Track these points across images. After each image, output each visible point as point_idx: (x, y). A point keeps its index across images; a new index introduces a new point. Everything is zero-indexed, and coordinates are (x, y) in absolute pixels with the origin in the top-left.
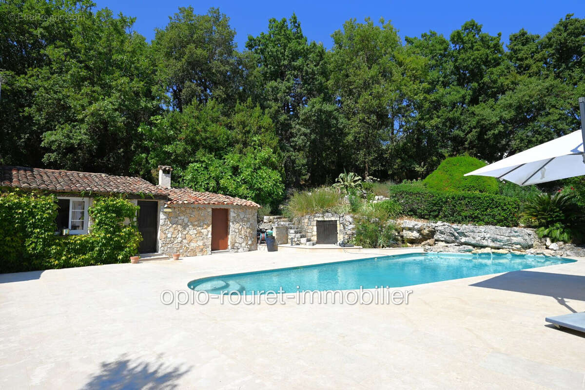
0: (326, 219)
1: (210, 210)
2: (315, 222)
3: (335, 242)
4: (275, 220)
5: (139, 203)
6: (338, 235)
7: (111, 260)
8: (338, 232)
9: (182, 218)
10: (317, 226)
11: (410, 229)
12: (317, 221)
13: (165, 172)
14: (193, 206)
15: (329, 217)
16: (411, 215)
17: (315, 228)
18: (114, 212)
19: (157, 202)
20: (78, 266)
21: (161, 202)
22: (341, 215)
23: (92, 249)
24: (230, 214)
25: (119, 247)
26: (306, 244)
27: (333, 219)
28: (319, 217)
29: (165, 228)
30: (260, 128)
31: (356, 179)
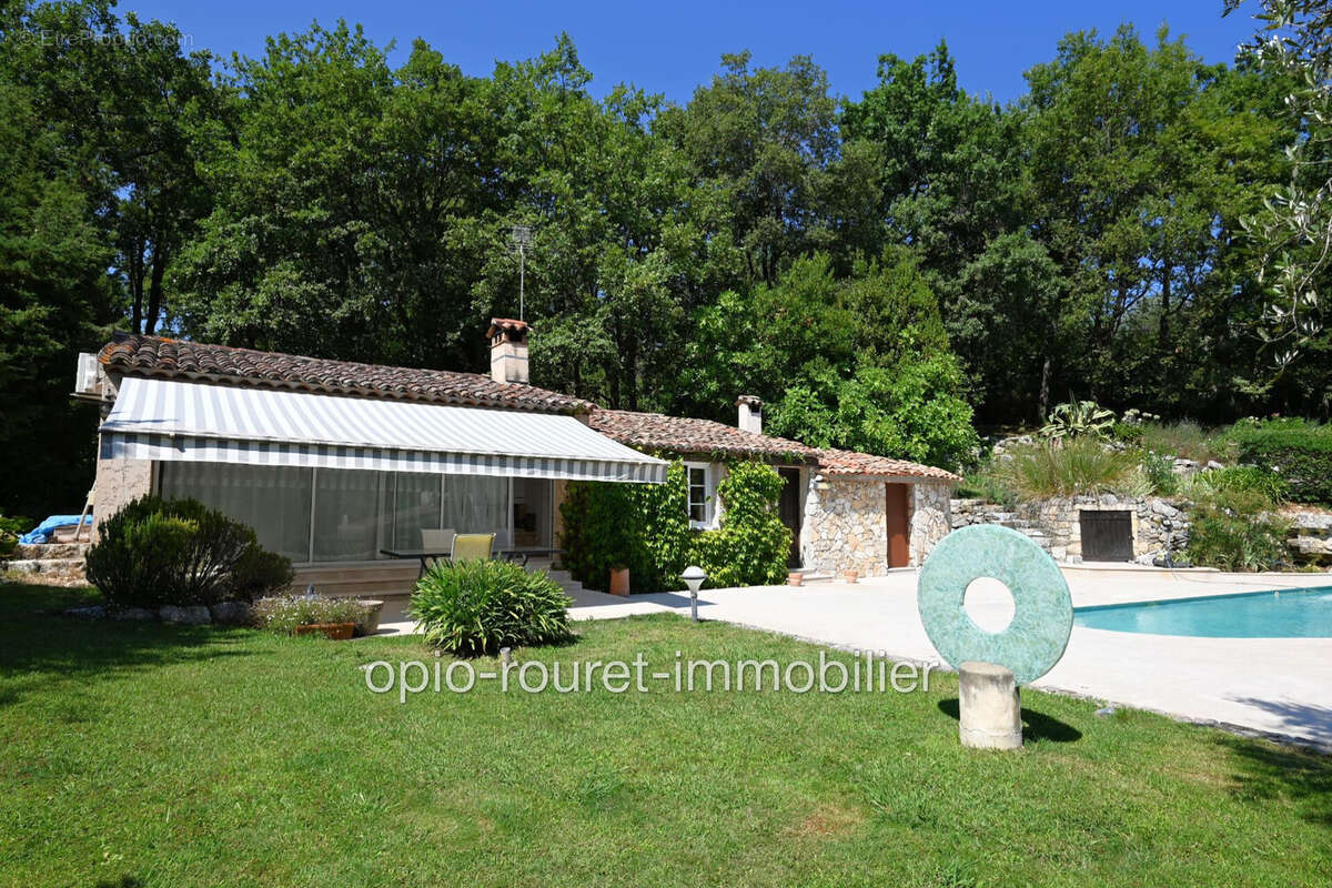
0: (1103, 508)
1: (882, 486)
2: (1076, 516)
3: (1128, 556)
4: (976, 508)
5: (781, 472)
6: (1135, 543)
7: (758, 579)
8: (1135, 535)
9: (843, 501)
10: (1081, 522)
11: (1314, 533)
12: (1081, 511)
13: (754, 408)
14: (860, 478)
15: (1112, 504)
16: (1312, 502)
17: (1077, 528)
18: (757, 489)
19: (798, 470)
20: (719, 586)
21: (803, 472)
22: (1140, 500)
23: (733, 558)
24: (913, 494)
25: (768, 556)
26: (1065, 560)
27: (1121, 507)
28: (1085, 503)
29: (817, 520)
30: (913, 309)
31: (1098, 415)
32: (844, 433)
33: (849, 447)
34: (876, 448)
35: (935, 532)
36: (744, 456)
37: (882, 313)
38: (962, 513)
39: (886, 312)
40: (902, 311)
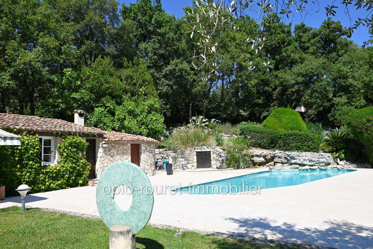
0: (203, 150)
1: (129, 145)
2: (195, 153)
3: (210, 166)
5: (87, 141)
6: (212, 161)
7: (75, 184)
8: (212, 159)
9: (113, 151)
10: (196, 155)
11: (257, 156)
12: (197, 152)
14: (120, 142)
15: (205, 149)
16: (257, 147)
17: (195, 157)
18: (75, 147)
19: (95, 139)
20: (55, 189)
21: (97, 140)
22: (213, 148)
23: (63, 177)
24: (141, 148)
25: (80, 175)
26: (191, 169)
27: (208, 150)
28: (198, 149)
29: (103, 159)
30: (144, 81)
31: (204, 120)
32: (117, 125)
33: (119, 130)
34: (129, 131)
35: (149, 161)
36: (70, 134)
37: (133, 81)
38: (160, 154)
39: (134, 81)
40: (140, 82)
